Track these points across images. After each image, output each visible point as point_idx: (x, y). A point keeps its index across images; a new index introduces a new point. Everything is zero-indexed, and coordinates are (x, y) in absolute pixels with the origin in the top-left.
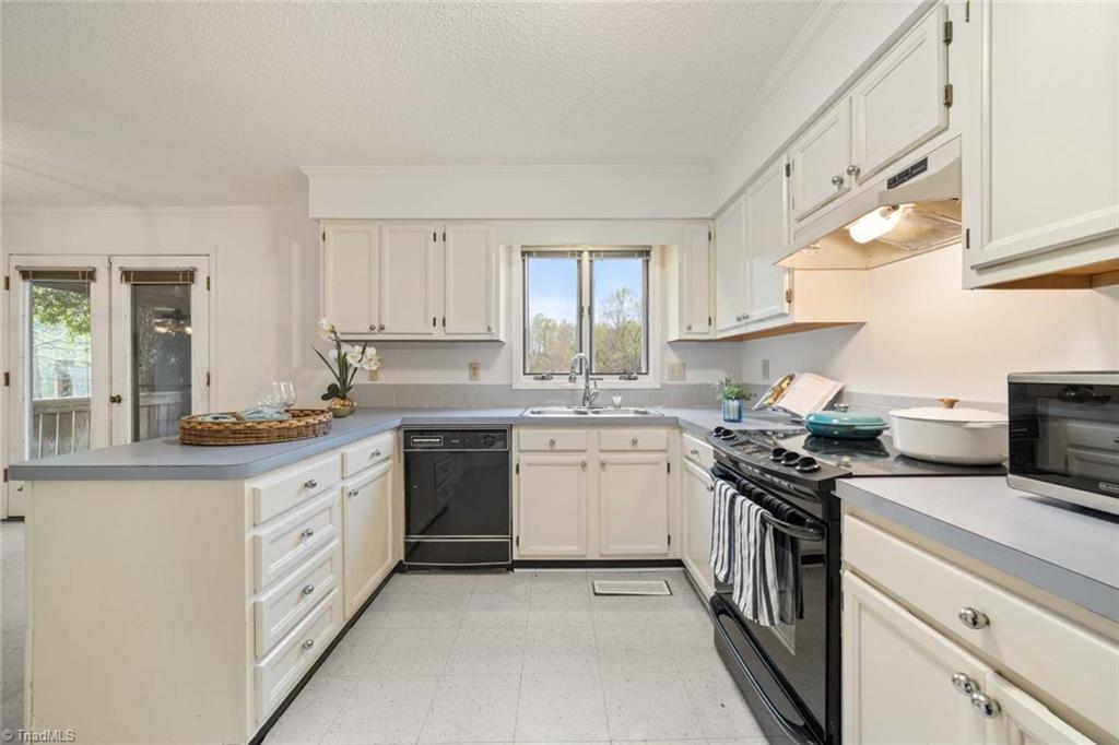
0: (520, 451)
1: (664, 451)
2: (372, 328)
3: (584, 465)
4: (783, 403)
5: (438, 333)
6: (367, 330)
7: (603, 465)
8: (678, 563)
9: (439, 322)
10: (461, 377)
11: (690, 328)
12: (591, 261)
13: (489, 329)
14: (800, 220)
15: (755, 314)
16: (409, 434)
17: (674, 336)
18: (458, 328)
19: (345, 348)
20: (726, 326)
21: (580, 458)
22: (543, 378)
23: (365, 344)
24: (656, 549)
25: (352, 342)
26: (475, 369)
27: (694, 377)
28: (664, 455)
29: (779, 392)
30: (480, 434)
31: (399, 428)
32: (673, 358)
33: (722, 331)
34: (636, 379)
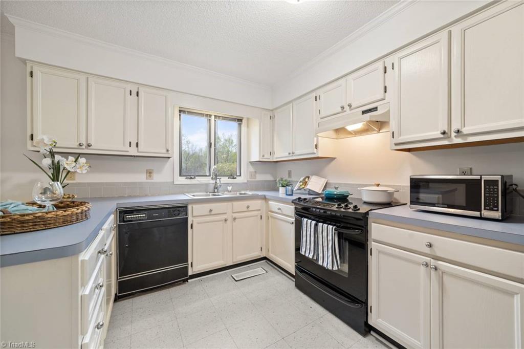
0: (193, 216)
1: (259, 210)
2: (80, 145)
3: (226, 220)
4: (308, 187)
5: (133, 151)
6: (76, 145)
7: (235, 219)
8: (265, 258)
9: (133, 145)
10: (141, 178)
11: (264, 156)
12: (215, 121)
13: (168, 151)
14: (321, 118)
15: (297, 152)
16: (123, 213)
17: (255, 157)
18: (144, 149)
19: (58, 158)
20: (280, 156)
21: (224, 217)
22: (191, 178)
23: (78, 156)
24: (256, 254)
25: (66, 155)
26: (150, 173)
27: (260, 177)
28: (260, 212)
29: (305, 183)
30: (171, 209)
31: (116, 210)
32: (252, 169)
33: (277, 158)
34: (236, 178)
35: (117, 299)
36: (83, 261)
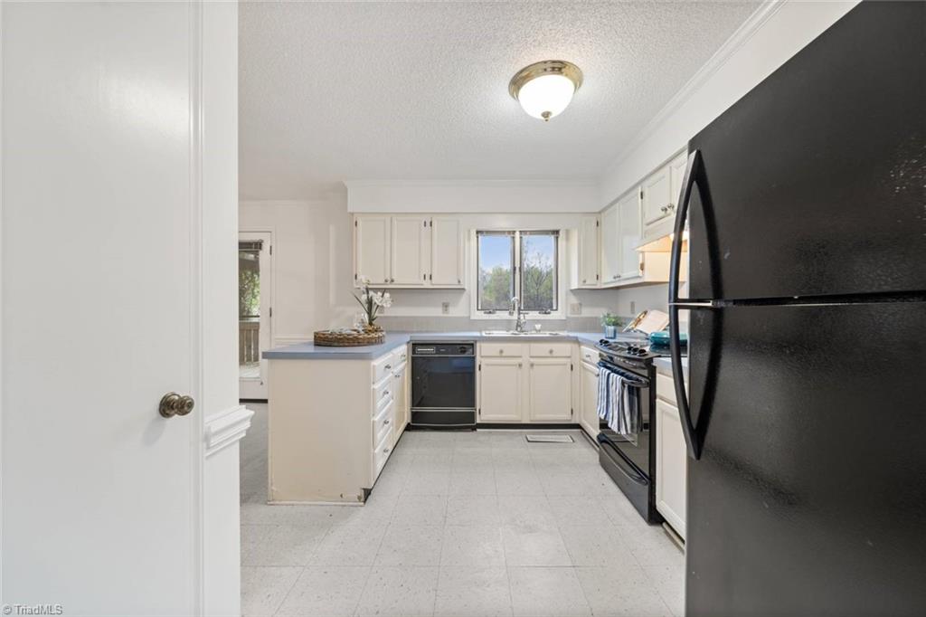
0: (482, 357)
1: (569, 357)
2: (386, 281)
3: (520, 365)
4: (640, 327)
5: (427, 284)
6: (383, 281)
7: (532, 365)
8: (578, 426)
9: (428, 277)
10: (436, 312)
11: (585, 282)
12: (521, 238)
13: (459, 282)
14: (648, 224)
16: (415, 345)
17: (575, 285)
18: (440, 280)
19: (371, 293)
20: (607, 280)
21: (519, 360)
22: (490, 313)
23: (384, 291)
24: (562, 417)
25: (376, 290)
26: (446, 306)
27: (587, 312)
28: (569, 360)
29: (639, 321)
30: (458, 347)
31: (408, 343)
32: (574, 300)
33: (606, 283)
34: (549, 313)
35: (409, 428)
36: (374, 366)
